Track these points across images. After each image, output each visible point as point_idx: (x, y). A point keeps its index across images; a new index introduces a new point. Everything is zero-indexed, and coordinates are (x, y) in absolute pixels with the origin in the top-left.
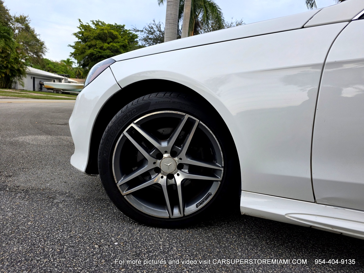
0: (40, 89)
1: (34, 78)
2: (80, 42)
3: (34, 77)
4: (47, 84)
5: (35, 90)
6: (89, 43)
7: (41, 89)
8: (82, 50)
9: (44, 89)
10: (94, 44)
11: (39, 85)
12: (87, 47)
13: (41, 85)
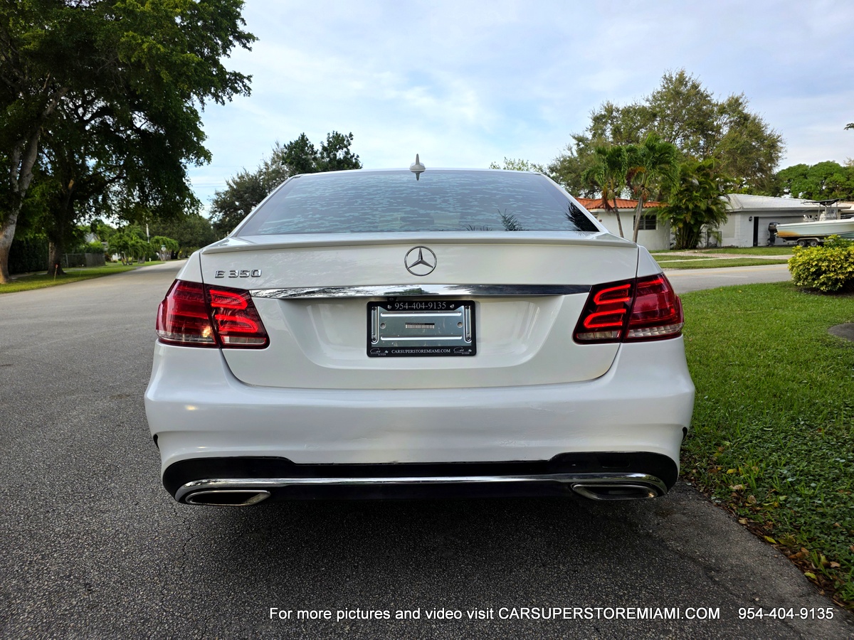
0: (769, 241)
1: (756, 220)
3: (756, 217)
4: (784, 228)
5: (759, 245)
7: (772, 241)
9: (779, 241)
11: (769, 233)
13: (772, 231)
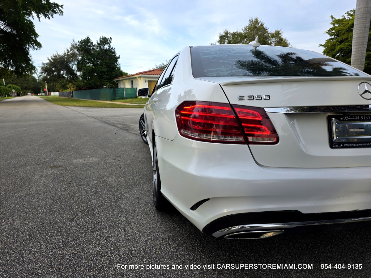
2: (332, 39)
6: (340, 38)
8: (331, 48)
10: (345, 38)
12: (338, 43)
